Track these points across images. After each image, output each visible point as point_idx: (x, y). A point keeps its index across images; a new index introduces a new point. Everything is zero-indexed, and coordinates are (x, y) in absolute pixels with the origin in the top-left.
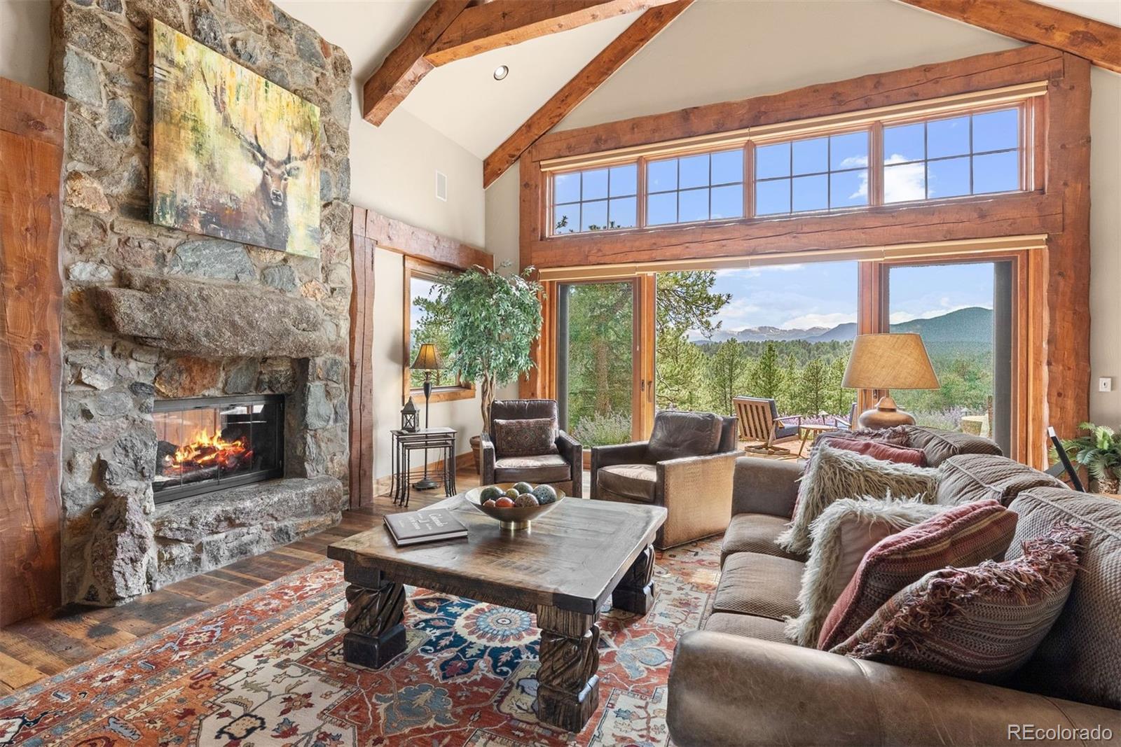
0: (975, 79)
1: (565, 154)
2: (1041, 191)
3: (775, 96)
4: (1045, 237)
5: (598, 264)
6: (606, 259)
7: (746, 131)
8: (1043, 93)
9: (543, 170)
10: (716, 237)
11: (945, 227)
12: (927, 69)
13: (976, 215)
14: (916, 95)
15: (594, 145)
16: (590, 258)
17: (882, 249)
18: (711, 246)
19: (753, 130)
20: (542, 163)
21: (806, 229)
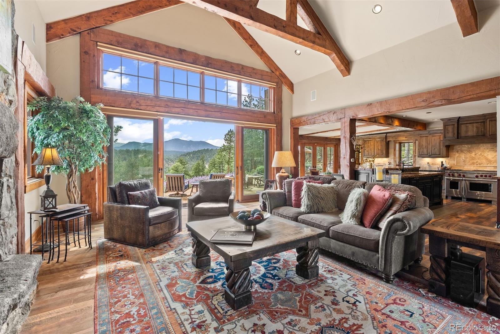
0: (264, 77)
1: (115, 44)
2: (274, 112)
3: (214, 59)
4: (275, 125)
5: (138, 109)
6: (142, 107)
7: (204, 68)
8: (275, 86)
9: (98, 47)
10: (194, 108)
11: (258, 118)
12: (254, 69)
13: (263, 116)
14: (251, 76)
15: (134, 47)
16: (132, 105)
17: (244, 122)
18: (191, 111)
19: (207, 68)
20: (98, 43)
21: (224, 111)
